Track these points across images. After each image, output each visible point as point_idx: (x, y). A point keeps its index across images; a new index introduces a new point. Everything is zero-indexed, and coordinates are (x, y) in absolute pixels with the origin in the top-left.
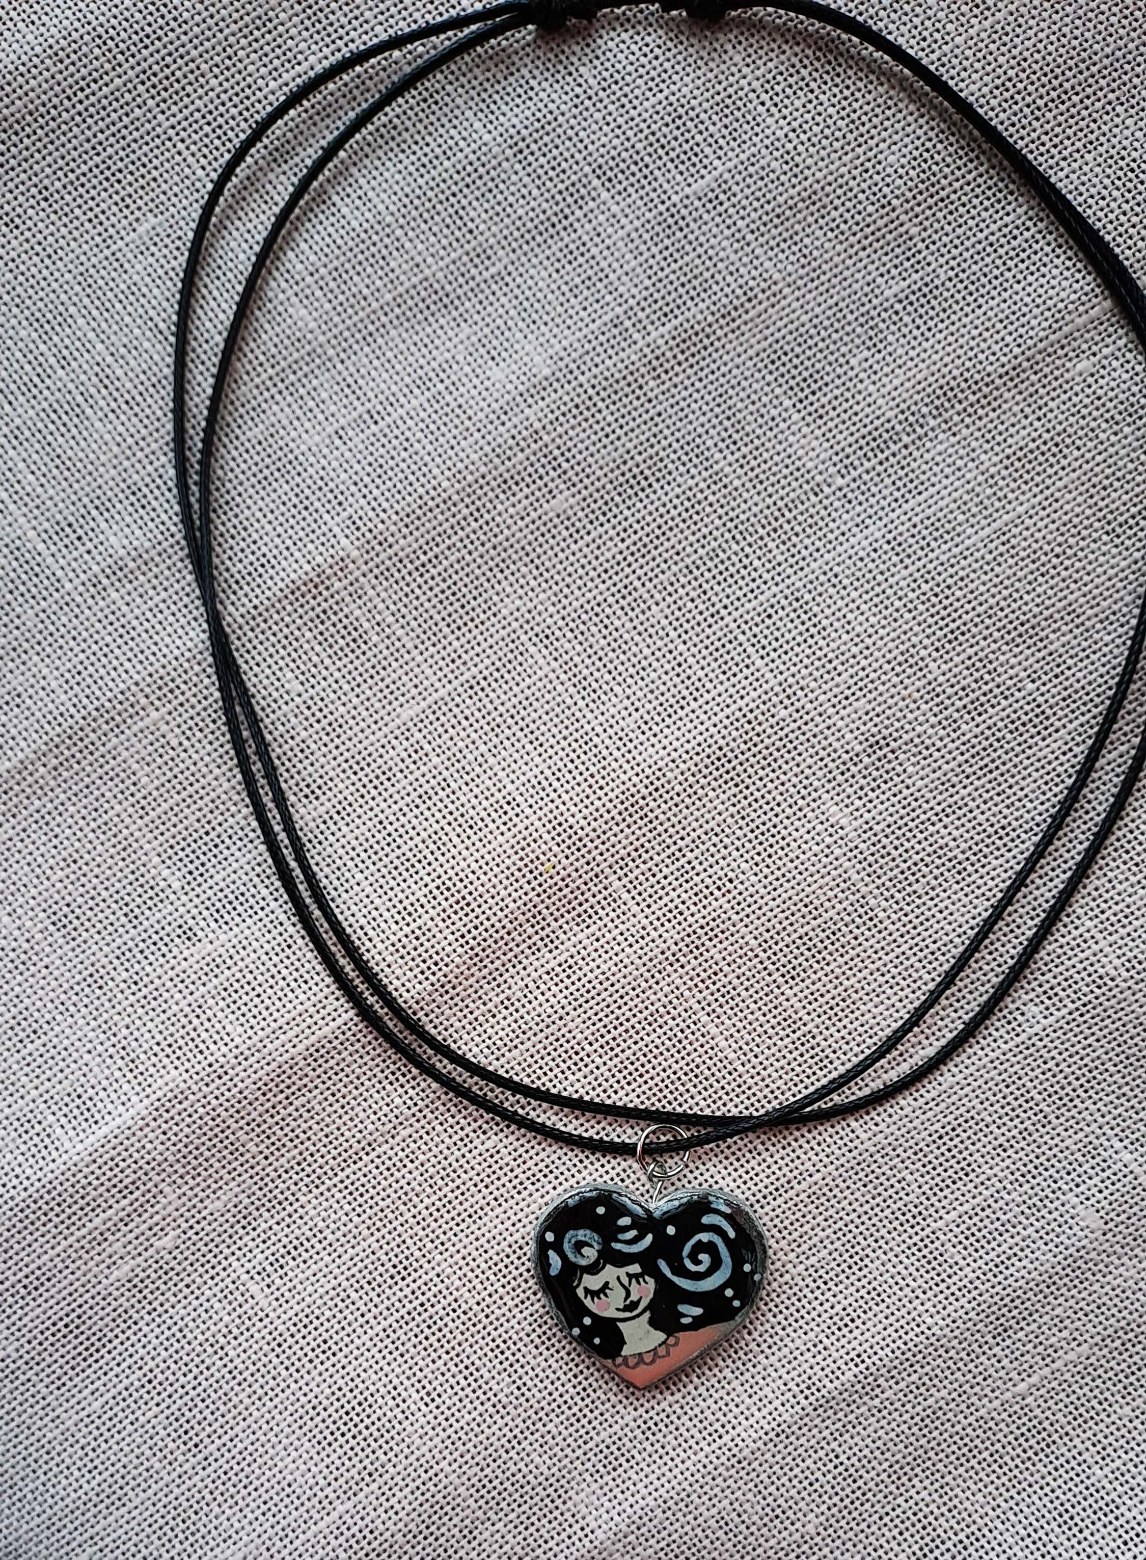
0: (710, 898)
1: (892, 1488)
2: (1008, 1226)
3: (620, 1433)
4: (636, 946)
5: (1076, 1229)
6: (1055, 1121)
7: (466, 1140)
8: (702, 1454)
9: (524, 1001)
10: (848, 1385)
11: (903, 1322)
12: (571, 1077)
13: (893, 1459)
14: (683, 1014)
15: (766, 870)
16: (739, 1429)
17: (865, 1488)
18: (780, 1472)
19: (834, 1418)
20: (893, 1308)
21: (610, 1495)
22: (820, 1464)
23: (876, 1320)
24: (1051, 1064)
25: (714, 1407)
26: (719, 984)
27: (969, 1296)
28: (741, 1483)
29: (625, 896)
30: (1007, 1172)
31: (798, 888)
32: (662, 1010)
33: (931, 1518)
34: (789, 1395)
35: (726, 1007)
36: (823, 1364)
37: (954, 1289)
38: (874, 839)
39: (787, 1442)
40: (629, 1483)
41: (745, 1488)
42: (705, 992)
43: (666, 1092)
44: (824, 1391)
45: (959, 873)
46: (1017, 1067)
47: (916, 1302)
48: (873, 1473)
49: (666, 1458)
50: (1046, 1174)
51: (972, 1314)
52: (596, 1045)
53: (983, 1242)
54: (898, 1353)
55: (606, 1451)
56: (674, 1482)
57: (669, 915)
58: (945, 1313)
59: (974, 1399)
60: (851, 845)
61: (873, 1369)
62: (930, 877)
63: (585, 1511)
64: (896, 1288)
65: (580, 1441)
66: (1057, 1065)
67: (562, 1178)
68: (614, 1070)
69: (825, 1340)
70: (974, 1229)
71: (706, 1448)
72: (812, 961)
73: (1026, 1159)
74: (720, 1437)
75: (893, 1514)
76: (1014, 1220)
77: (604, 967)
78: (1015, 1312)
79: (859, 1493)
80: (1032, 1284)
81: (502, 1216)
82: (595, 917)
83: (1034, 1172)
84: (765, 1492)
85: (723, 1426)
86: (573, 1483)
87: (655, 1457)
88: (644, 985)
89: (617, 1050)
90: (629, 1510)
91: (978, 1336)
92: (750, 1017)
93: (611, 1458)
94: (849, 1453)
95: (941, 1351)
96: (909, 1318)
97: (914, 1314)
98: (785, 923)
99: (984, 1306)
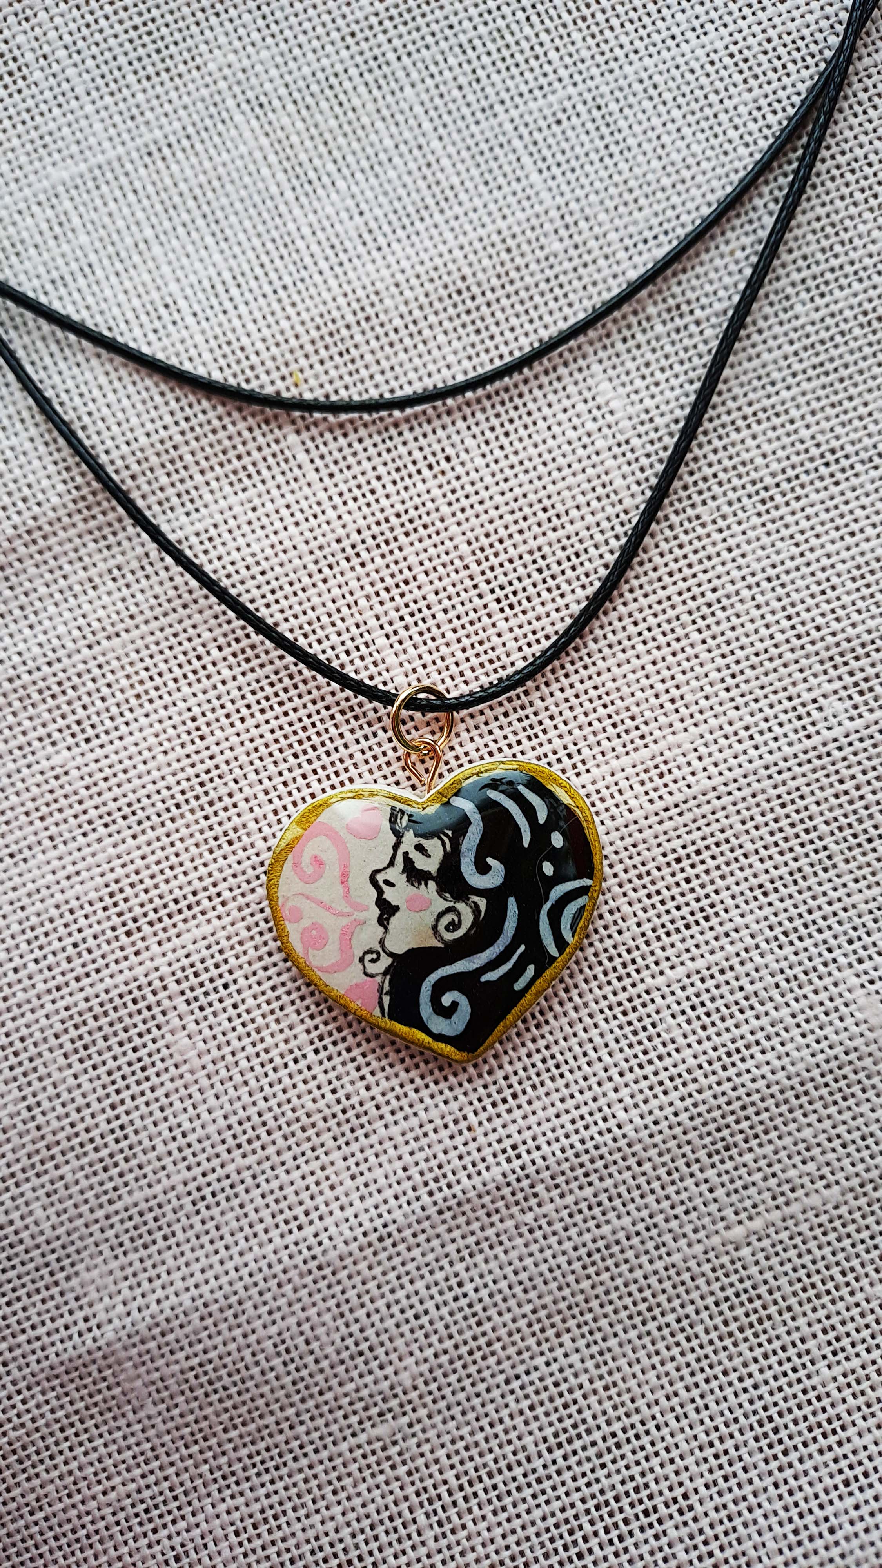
0: (417, 478)
1: (532, 1341)
2: (754, 1001)
3: (161, 1198)
4: (304, 526)
5: (849, 1021)
6: (842, 866)
7: (27, 749)
8: (270, 1248)
9: (140, 574)
10: (491, 1186)
11: (584, 1110)
12: (186, 690)
13: (538, 1303)
14: (353, 629)
15: (498, 453)
16: (329, 1221)
17: (492, 1336)
18: (375, 1292)
19: (465, 1229)
20: (574, 1088)
21: (132, 1281)
22: (434, 1290)
23: (547, 1101)
24: (849, 785)
25: (300, 1184)
26: (408, 598)
27: (683, 1091)
28: (317, 1297)
29: (302, 457)
30: (764, 924)
31: (538, 484)
32: (325, 619)
33: (578, 1394)
34: (407, 1185)
35: (414, 630)
36: (462, 1149)
37: (663, 1076)
38: (653, 435)
39: (392, 1251)
40: (162, 1269)
41: (322, 1305)
42: (389, 605)
43: (311, 731)
44: (457, 1189)
45: (763, 502)
46: (800, 781)
47: (608, 1086)
48: (507, 1317)
49: (220, 1245)
50: (819, 937)
51: (684, 1117)
52: (227, 651)
53: (715, 1017)
54: (570, 1153)
55: (137, 1219)
56: (224, 1280)
57: (357, 492)
58: (645, 1108)
59: (667, 1238)
60: (620, 438)
61: (531, 1170)
62: (721, 500)
63: (94, 1295)
64: (583, 1061)
65: (104, 1199)
66: (858, 788)
67: (147, 824)
68: (246, 690)
69: (471, 1116)
70: (705, 997)
71: (277, 1241)
72: (541, 587)
73: (793, 912)
74: (300, 1228)
75: (525, 1378)
76: (763, 994)
77: (256, 548)
78: (745, 1125)
79: (482, 1341)
80: (775, 1089)
81: (56, 863)
82: (256, 478)
83: (803, 931)
84: (349, 1317)
85: (307, 1214)
86: (85, 1254)
87: (205, 1239)
88: (306, 580)
89: (255, 663)
90: (154, 1307)
91: (687, 1149)
92: (444, 650)
93: (143, 1230)
94: (479, 1282)
95: (632, 1161)
96: (593, 1106)
97: (602, 1101)
98: (513, 529)
99: (702, 1108)
